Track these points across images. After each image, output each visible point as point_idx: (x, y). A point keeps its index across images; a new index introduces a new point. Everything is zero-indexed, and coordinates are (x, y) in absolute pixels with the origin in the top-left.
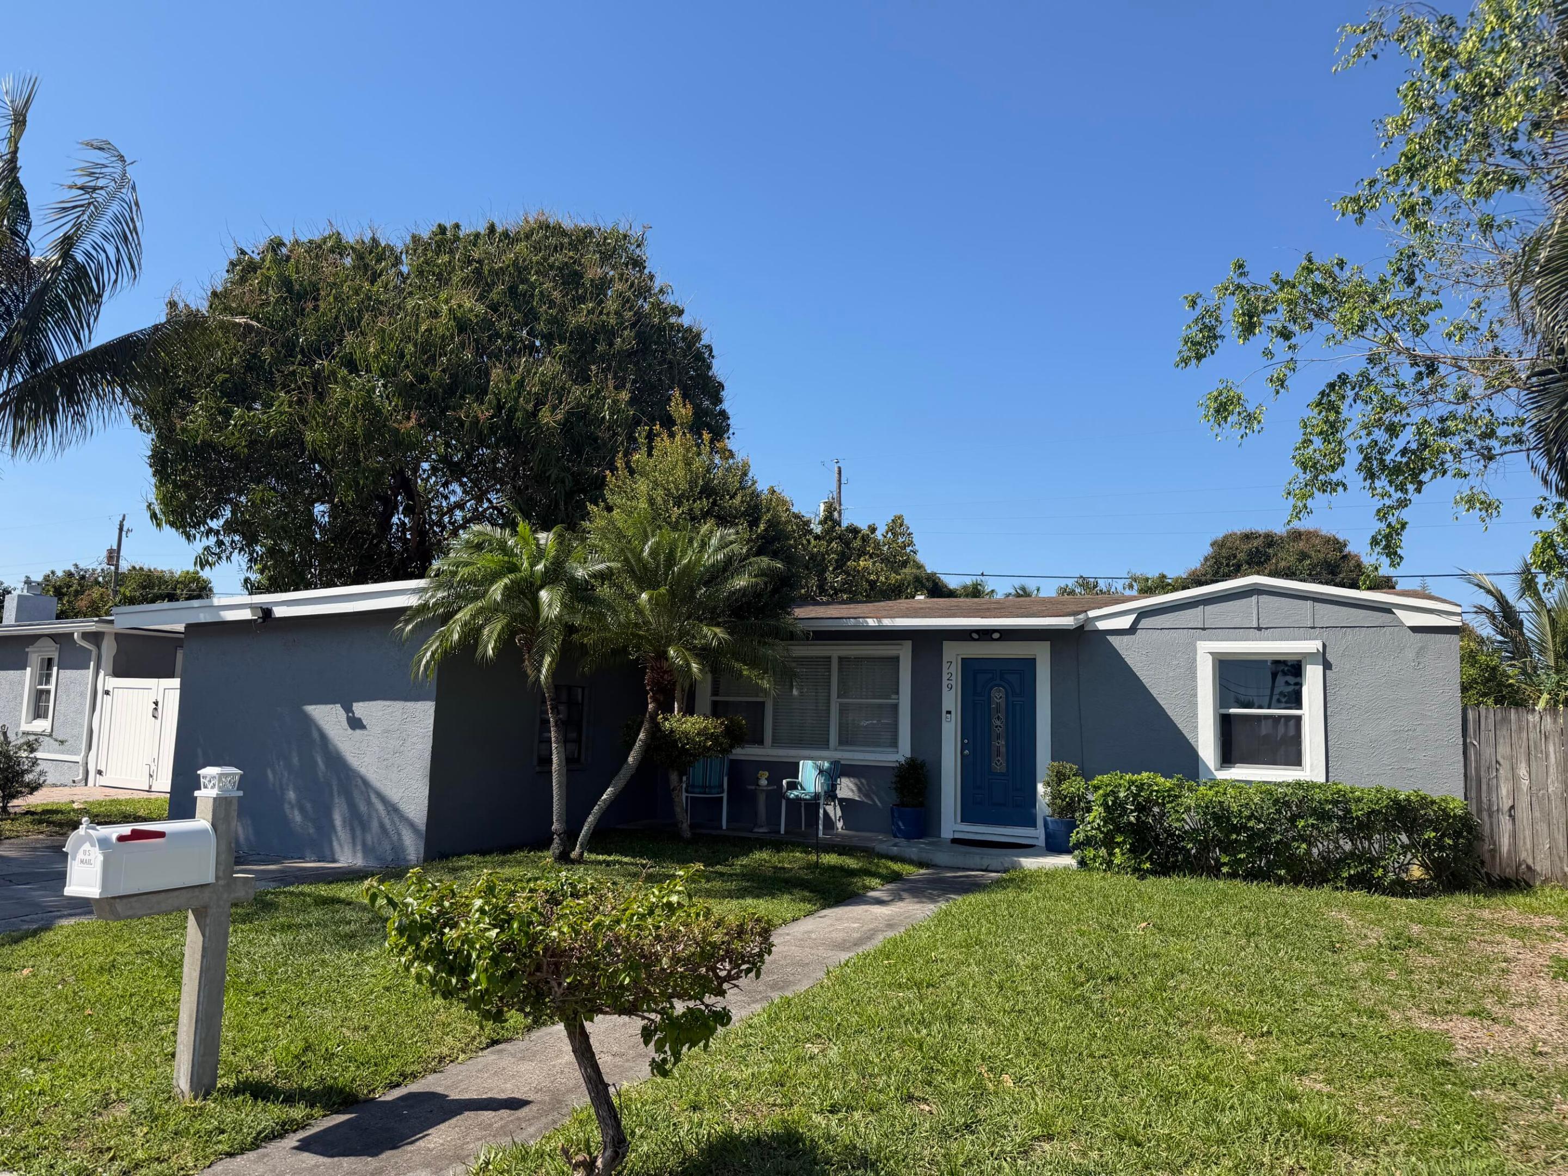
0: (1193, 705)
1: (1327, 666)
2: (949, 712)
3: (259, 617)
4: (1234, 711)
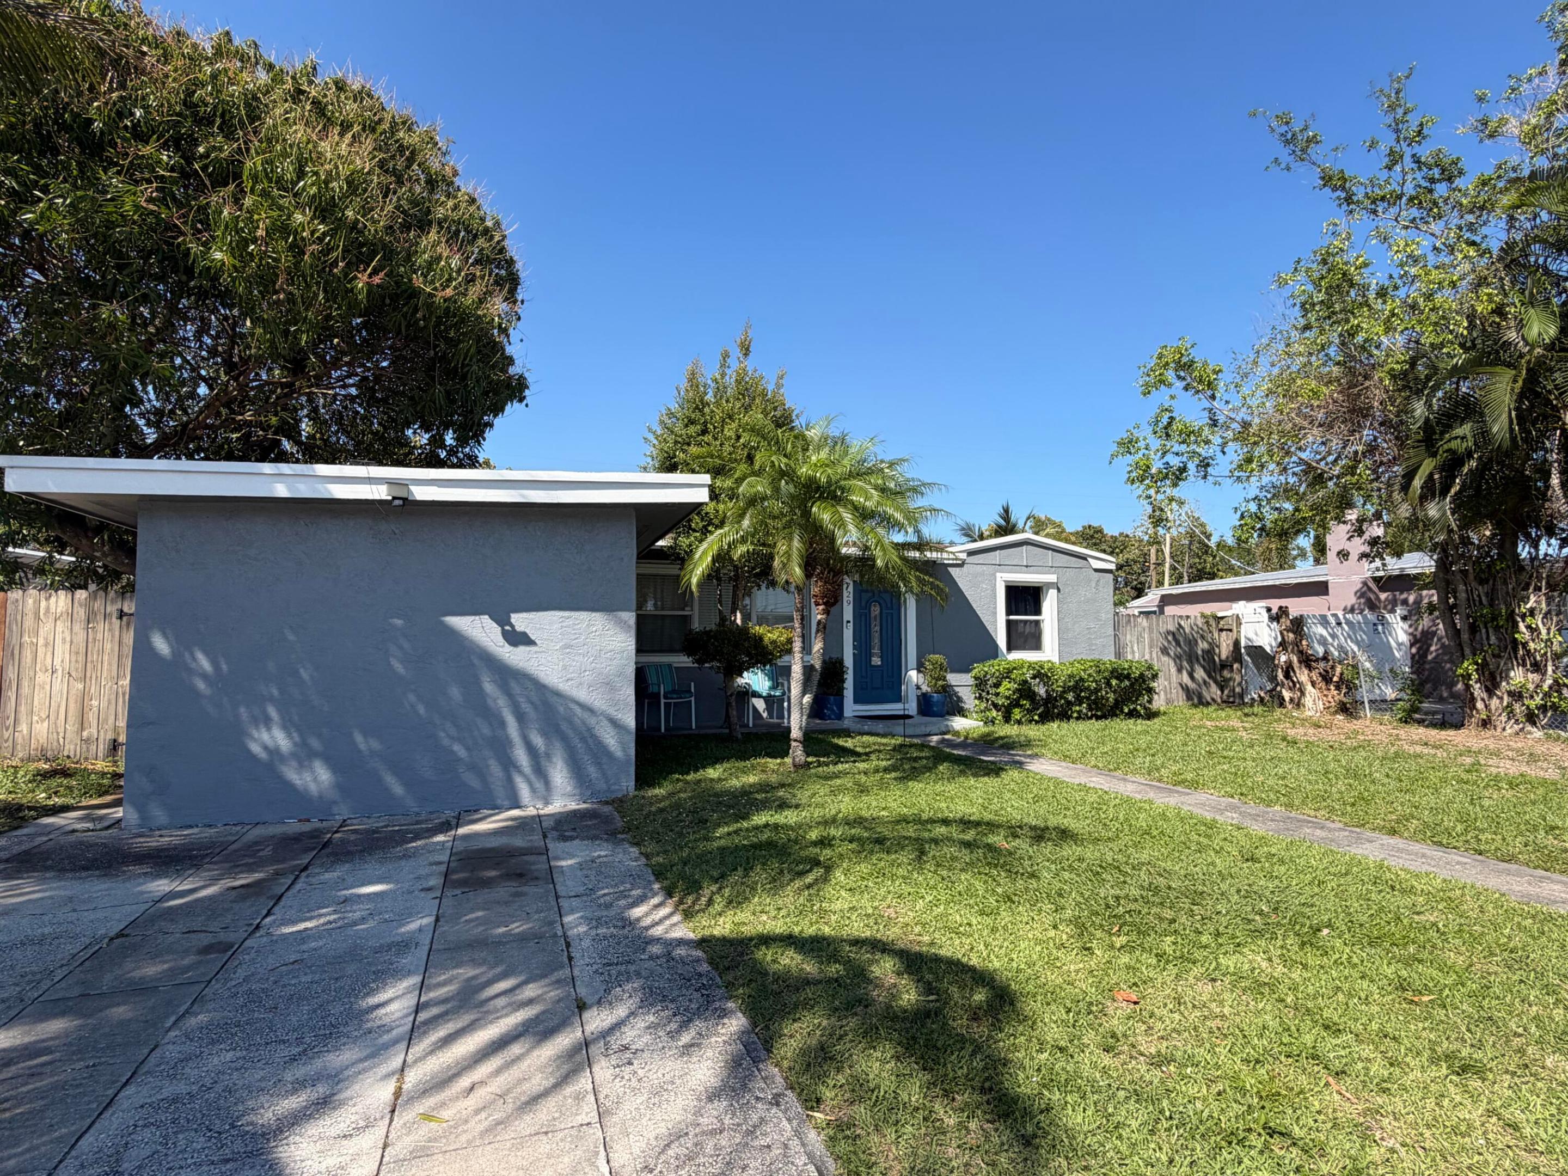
0: (995, 614)
1: (1059, 590)
2: (847, 622)
3: (394, 498)
4: (1012, 617)
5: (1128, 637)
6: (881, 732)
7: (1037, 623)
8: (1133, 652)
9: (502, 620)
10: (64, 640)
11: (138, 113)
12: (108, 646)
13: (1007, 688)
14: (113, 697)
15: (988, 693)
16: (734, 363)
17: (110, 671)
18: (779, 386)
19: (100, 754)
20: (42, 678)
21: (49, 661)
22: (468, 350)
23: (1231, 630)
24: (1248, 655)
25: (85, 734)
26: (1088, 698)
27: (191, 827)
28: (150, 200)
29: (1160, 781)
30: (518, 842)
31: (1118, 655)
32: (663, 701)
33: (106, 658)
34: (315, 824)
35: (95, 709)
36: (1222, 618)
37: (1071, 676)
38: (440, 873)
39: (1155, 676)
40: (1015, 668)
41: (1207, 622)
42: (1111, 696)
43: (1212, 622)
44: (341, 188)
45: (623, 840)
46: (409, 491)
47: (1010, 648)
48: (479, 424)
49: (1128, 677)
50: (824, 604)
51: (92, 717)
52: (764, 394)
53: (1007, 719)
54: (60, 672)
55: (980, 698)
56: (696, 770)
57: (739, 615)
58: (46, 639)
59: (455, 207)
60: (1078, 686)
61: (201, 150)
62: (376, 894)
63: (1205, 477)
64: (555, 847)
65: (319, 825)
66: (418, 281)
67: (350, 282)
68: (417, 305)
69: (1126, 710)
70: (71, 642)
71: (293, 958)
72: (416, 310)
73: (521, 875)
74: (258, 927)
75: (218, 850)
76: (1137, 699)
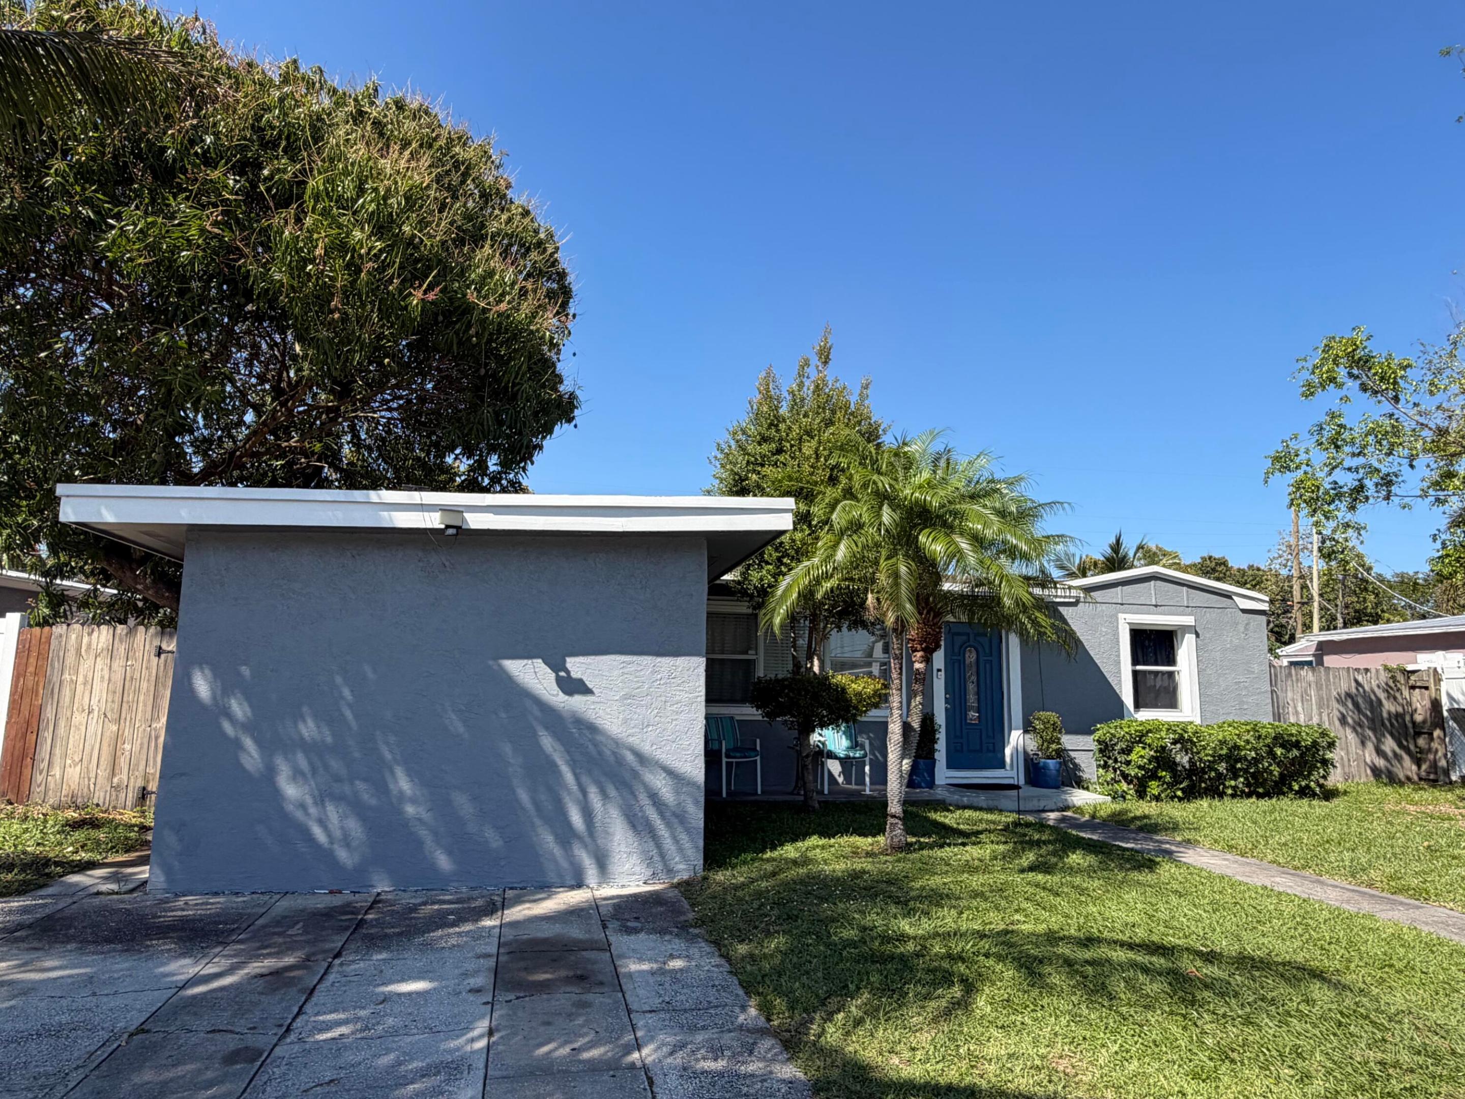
0: (1118, 663)
1: (1197, 635)
2: (939, 670)
3: (448, 527)
4: (1139, 668)
5: (1290, 694)
6: (985, 806)
7: (1171, 674)
8: (1297, 713)
9: (557, 666)
10: (102, 677)
11: (209, 139)
12: (144, 685)
13: (1140, 755)
14: (146, 741)
15: (1116, 761)
16: (811, 371)
17: (144, 712)
18: (863, 398)
19: (129, 803)
20: (79, 718)
21: (86, 700)
22: (520, 368)
23: (1427, 688)
24: (1455, 720)
25: (115, 780)
26: (1246, 771)
27: (216, 894)
28: (216, 224)
29: (1370, 886)
30: (576, 932)
31: (1278, 716)
32: (724, 760)
33: (142, 698)
34: (346, 896)
35: (127, 753)
36: (1414, 672)
37: (1223, 743)
38: (489, 969)
39: (1331, 745)
40: (1149, 731)
41: (1393, 677)
42: (1276, 770)
43: (1400, 678)
44: (399, 204)
45: (697, 936)
46: (464, 520)
47: (1138, 706)
48: (528, 447)
49: (1297, 745)
50: (923, 650)
51: (123, 762)
52: (847, 406)
53: (1141, 793)
54: (96, 713)
55: (1105, 766)
56: (773, 848)
57: (816, 662)
58: (85, 677)
59: (510, 220)
60: (1232, 755)
61: (266, 172)
62: (418, 994)
63: (1387, 498)
64: (620, 942)
65: (351, 898)
66: (472, 296)
67: (404, 299)
68: (470, 322)
69: (1296, 787)
70: (110, 680)
71: (329, 1075)
72: (469, 326)
73: (582, 978)
74: (288, 1030)
75: (244, 925)
76: (1310, 774)
